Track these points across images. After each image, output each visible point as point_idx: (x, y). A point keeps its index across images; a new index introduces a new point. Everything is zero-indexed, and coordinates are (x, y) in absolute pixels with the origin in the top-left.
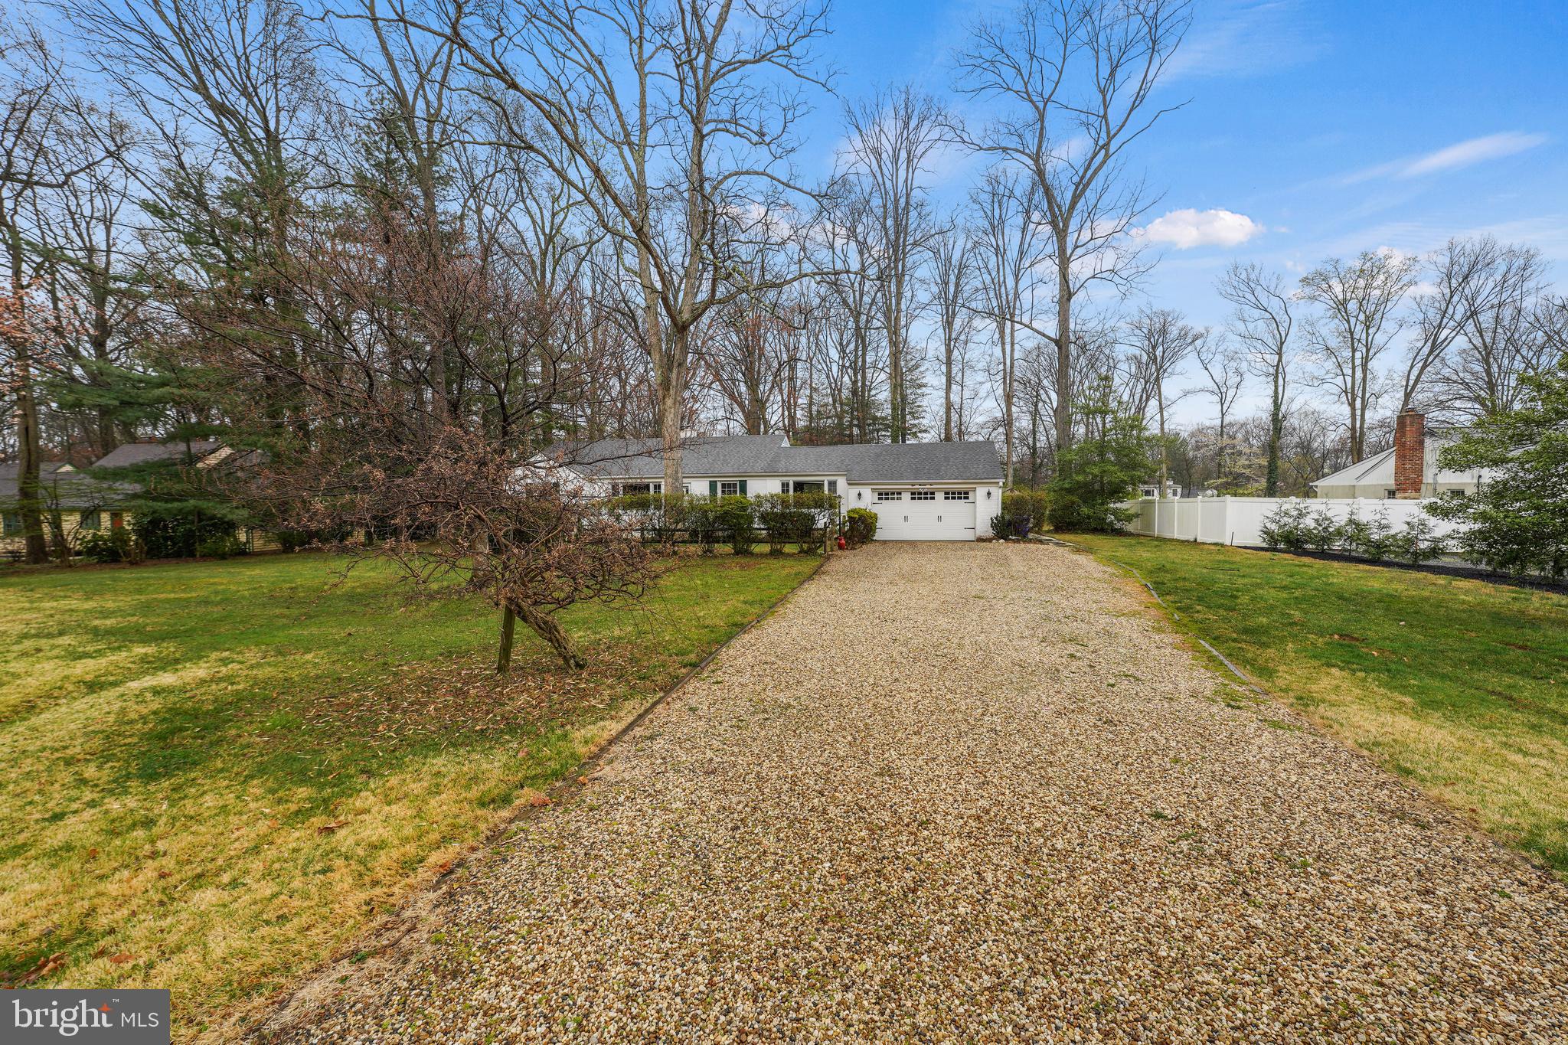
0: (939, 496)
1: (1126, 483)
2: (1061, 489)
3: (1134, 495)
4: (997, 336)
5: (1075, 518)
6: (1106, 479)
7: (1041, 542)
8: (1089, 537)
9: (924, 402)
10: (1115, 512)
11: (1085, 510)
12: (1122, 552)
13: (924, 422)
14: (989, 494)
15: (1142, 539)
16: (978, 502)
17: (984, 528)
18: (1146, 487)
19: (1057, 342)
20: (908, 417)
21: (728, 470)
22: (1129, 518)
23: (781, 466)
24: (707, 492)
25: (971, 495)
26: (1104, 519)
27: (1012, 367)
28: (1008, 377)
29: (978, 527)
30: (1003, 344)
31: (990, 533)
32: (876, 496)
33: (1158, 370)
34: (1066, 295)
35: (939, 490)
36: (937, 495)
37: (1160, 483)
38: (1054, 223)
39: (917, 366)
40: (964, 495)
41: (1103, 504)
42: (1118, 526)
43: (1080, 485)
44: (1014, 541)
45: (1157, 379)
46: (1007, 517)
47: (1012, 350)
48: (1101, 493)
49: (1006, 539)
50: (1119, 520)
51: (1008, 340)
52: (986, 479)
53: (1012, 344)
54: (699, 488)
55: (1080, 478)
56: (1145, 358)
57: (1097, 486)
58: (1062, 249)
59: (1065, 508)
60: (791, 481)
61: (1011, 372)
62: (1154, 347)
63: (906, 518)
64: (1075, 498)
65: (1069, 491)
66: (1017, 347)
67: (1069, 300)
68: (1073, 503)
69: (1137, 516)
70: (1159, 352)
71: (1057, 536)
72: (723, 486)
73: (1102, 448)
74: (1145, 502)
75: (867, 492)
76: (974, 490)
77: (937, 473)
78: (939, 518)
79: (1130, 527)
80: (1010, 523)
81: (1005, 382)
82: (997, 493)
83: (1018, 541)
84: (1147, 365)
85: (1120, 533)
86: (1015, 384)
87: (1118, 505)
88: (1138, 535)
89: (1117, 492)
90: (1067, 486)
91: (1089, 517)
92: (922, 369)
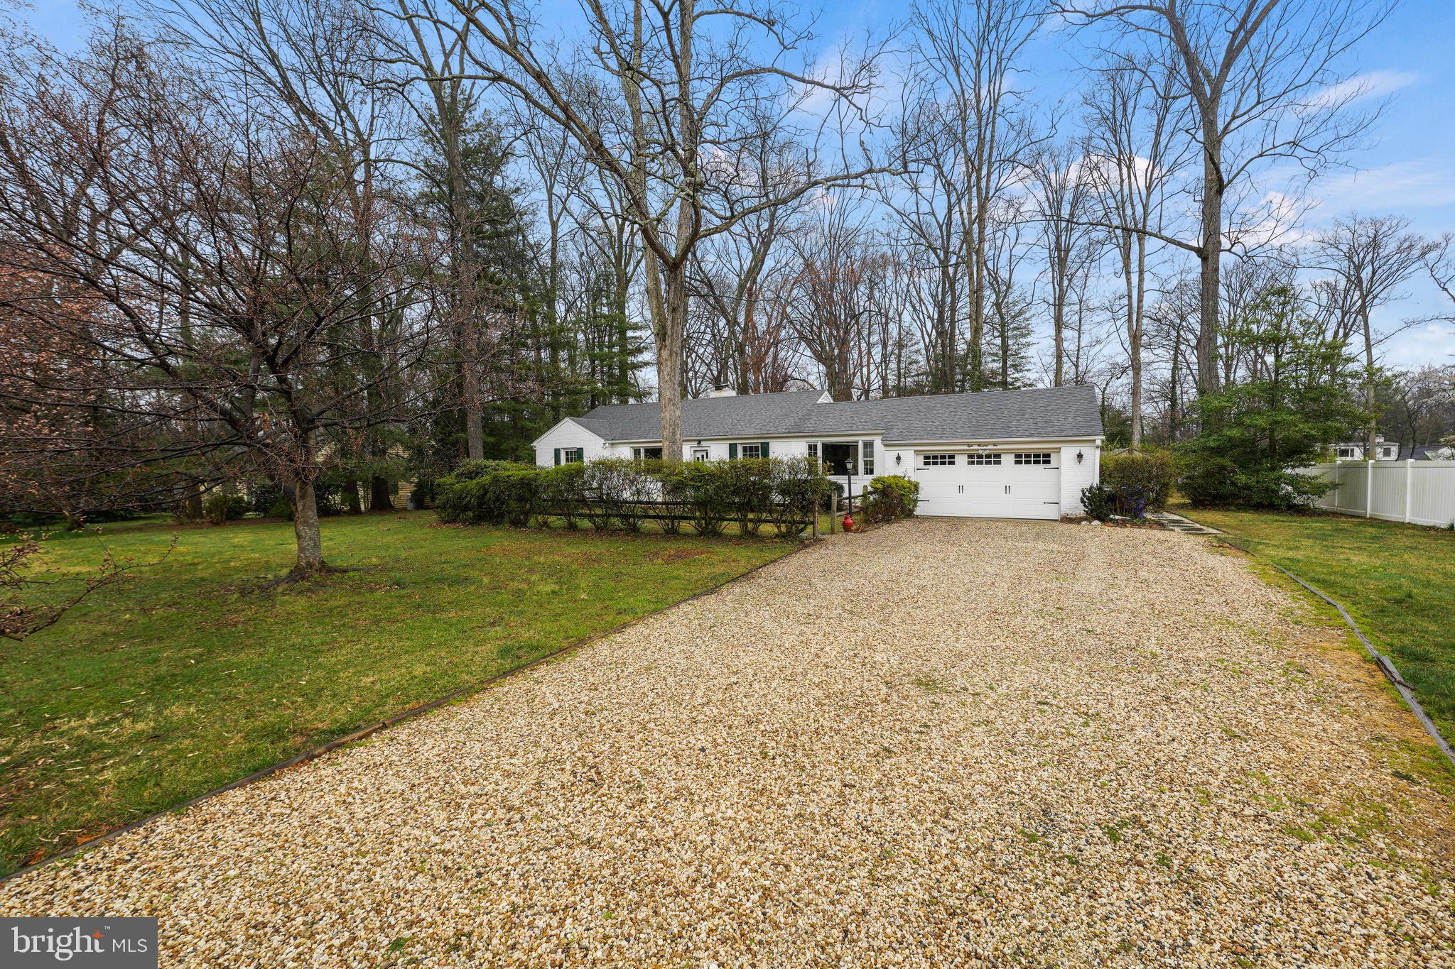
0: (1008, 460)
1: (1315, 439)
2: (1205, 449)
3: (1323, 455)
4: (1121, 265)
5: (1227, 489)
6: (1279, 435)
7: (1161, 526)
8: (1246, 517)
9: (1031, 352)
10: (1293, 481)
11: (1242, 478)
12: (1308, 551)
13: (1028, 375)
14: (1080, 456)
15: (1345, 524)
16: (1063, 468)
17: (1072, 503)
18: (1342, 446)
19: (1199, 252)
20: (1010, 371)
21: (750, 431)
22: (1320, 490)
23: (809, 426)
24: (726, 457)
25: (1053, 458)
26: (1275, 492)
27: (1140, 300)
28: (1135, 315)
29: (1063, 503)
30: (1128, 273)
31: (1080, 510)
32: (921, 459)
33: (1363, 297)
34: (1216, 185)
35: (1008, 451)
36: (1004, 458)
37: (1364, 440)
38: (1196, 90)
39: (1021, 313)
40: (1043, 458)
41: (1273, 469)
42: (1299, 500)
43: (1233, 444)
44: (1116, 523)
45: (1363, 306)
46: (1107, 489)
47: (1141, 280)
48: (1271, 452)
49: (1103, 519)
50: (1301, 493)
51: (1134, 266)
52: (1076, 435)
53: (1141, 272)
54: (718, 452)
55: (1235, 432)
56: (1343, 283)
57: (1264, 443)
58: (1209, 124)
59: (1208, 474)
60: (819, 443)
61: (1139, 307)
62: (1358, 268)
63: (961, 488)
64: (1226, 462)
65: (1219, 451)
66: (1147, 276)
67: (1220, 192)
68: (1223, 468)
69: (1334, 486)
70: (1366, 274)
71: (1194, 515)
72: (745, 449)
73: (1273, 392)
74: (1345, 466)
75: (908, 455)
76: (1058, 451)
77: (1007, 431)
78: (1007, 489)
79: (1320, 503)
80: (1112, 498)
81: (1130, 320)
82: (1093, 457)
83: (1123, 524)
84: (1347, 291)
85: (1302, 511)
86: (1145, 321)
87: (1301, 471)
88: (1335, 514)
89: (1298, 451)
90: (1212, 444)
91: (1247, 487)
92: (1027, 315)
